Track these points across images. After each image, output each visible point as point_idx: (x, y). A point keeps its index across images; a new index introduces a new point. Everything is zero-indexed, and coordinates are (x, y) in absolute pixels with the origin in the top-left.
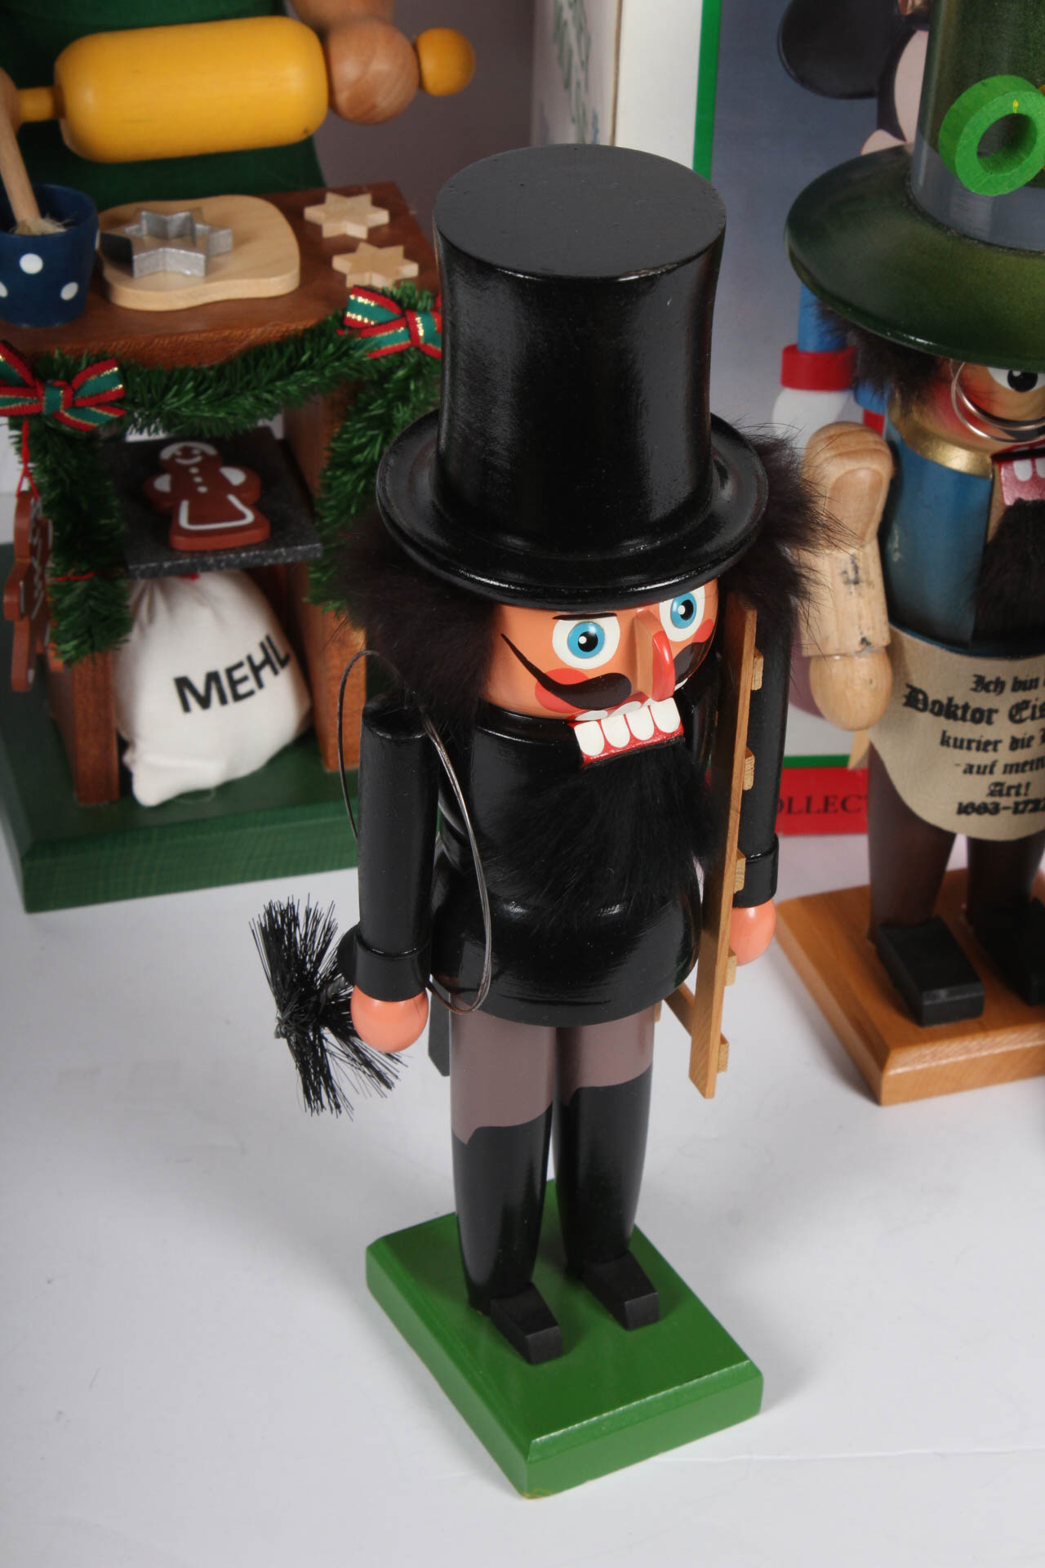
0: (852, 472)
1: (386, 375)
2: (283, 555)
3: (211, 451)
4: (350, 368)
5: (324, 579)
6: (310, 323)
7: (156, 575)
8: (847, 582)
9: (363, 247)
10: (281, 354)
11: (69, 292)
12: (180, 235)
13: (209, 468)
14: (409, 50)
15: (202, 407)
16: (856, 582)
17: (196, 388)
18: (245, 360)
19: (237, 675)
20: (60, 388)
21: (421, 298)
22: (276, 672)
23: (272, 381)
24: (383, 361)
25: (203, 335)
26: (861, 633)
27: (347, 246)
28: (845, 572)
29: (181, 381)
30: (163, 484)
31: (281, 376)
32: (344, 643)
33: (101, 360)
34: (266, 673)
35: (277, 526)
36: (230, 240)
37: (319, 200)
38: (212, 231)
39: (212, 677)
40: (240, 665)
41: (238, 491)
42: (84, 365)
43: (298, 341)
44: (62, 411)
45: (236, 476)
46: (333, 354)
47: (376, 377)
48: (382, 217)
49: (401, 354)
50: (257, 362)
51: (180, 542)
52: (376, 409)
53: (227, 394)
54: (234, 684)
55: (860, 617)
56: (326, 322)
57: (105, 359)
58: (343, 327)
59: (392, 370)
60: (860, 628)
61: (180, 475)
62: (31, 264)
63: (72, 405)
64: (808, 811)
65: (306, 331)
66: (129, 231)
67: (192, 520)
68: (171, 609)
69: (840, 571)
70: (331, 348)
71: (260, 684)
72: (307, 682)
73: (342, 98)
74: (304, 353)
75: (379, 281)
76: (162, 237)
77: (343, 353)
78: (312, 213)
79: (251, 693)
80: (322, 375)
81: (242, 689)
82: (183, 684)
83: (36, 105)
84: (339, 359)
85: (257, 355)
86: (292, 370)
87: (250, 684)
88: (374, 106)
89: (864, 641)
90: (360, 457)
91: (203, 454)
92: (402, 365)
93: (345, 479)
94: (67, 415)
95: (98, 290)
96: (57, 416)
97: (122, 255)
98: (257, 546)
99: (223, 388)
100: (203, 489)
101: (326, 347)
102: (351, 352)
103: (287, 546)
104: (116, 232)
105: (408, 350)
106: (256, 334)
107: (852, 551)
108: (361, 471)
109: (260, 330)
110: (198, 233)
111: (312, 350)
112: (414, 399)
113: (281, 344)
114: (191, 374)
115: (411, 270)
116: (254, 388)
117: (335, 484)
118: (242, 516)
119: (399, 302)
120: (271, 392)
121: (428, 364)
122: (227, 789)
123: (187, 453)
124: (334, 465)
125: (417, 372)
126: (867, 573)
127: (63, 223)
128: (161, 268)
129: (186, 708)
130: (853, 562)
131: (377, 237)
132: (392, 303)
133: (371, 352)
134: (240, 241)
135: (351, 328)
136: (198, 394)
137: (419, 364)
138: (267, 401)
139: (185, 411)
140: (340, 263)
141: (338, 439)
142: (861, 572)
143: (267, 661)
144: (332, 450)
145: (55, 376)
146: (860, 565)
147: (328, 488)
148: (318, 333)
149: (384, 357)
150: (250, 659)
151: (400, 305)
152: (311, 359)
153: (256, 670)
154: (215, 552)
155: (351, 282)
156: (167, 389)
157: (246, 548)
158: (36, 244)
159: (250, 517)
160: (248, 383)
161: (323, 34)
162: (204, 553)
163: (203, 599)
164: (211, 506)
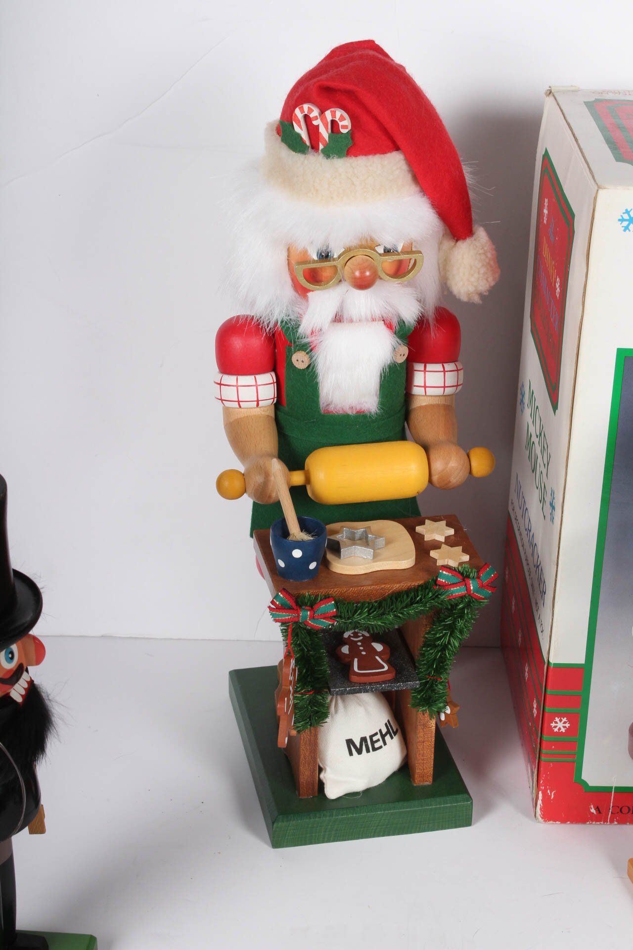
1: (454, 606)
2: (401, 686)
3: (367, 635)
4: (438, 603)
5: (419, 697)
6: (421, 582)
7: (342, 694)
9: (443, 546)
10: (408, 596)
11: (313, 566)
12: (360, 539)
13: (366, 642)
14: (466, 457)
15: (370, 620)
17: (369, 611)
18: (391, 599)
19: (375, 739)
20: (308, 610)
21: (471, 572)
22: (392, 738)
23: (403, 608)
24: (453, 600)
25: (372, 587)
27: (436, 546)
29: (362, 608)
30: (345, 650)
31: (406, 607)
32: (425, 725)
33: (327, 598)
34: (388, 738)
35: (399, 673)
36: (384, 543)
37: (422, 523)
38: (376, 538)
39: (363, 740)
40: (376, 734)
41: (380, 654)
42: (319, 599)
43: (416, 590)
44: (308, 620)
45: (379, 647)
46: (431, 597)
47: (449, 607)
48: (451, 532)
49: (462, 597)
50: (397, 599)
51: (354, 678)
52: (449, 622)
53: (383, 614)
54: (373, 743)
56: (428, 582)
57: (329, 597)
58: (436, 585)
59: (457, 605)
61: (353, 646)
62: (297, 554)
63: (312, 617)
65: (419, 586)
66: (338, 537)
67: (359, 669)
68: (345, 707)
70: (430, 594)
71: (385, 744)
72: (406, 742)
73: (435, 478)
74: (418, 596)
75: (453, 564)
76: (353, 540)
77: (436, 596)
78: (419, 529)
79: (381, 747)
80: (425, 606)
81: (377, 745)
82: (350, 742)
83: (298, 478)
84: (433, 599)
85: (397, 596)
86: (412, 604)
87: (380, 743)
88: (450, 482)
90: (439, 642)
91: (363, 635)
92: (462, 601)
93: (431, 651)
94: (310, 622)
95: (325, 564)
96: (306, 623)
97: (336, 548)
98: (389, 681)
99: (381, 611)
100: (364, 653)
101: (428, 594)
102: (439, 596)
103: (403, 682)
104: (332, 537)
105: (465, 596)
106: (396, 587)
108: (439, 648)
109: (398, 585)
110: (369, 539)
111: (422, 595)
112: (466, 617)
113: (408, 592)
114: (367, 605)
115: (466, 558)
116: (395, 611)
117: (427, 653)
118: (383, 667)
119: (462, 574)
120: (402, 613)
121: (473, 601)
122: (367, 791)
123: (356, 635)
124: (426, 645)
125: (468, 605)
127: (311, 535)
128: (353, 555)
129: (351, 754)
131: (450, 542)
132: (459, 575)
133: (448, 596)
134: (388, 542)
135: (439, 585)
136: (369, 614)
137: (469, 602)
138: (399, 617)
139: (363, 622)
140: (433, 554)
141: (428, 633)
143: (388, 732)
144: (426, 638)
145: (306, 605)
147: (423, 655)
148: (425, 587)
149: (454, 599)
150: (380, 731)
151: (463, 576)
152: (421, 599)
153: (383, 736)
154: (370, 684)
155: (440, 563)
156: (356, 612)
157: (384, 682)
158: (299, 545)
159: (386, 668)
160: (392, 609)
161: (426, 448)
162: (365, 684)
163: (360, 703)
164: (368, 662)
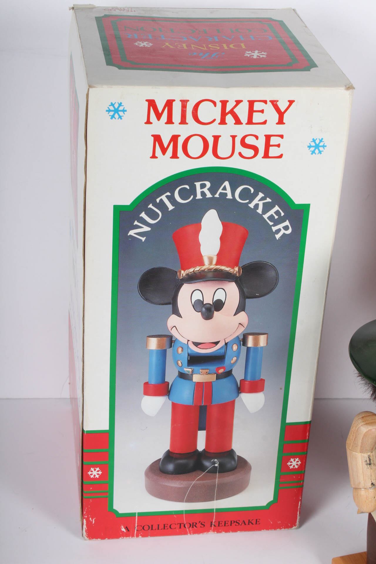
0: (370, 430)
8: (367, 464)
16: (370, 464)
26: (372, 482)
28: (366, 461)
55: (371, 476)
60: (371, 480)
64: (158, 529)
69: (364, 460)
89: (372, 484)
107: (369, 454)
126: (373, 461)
130: (369, 458)
142: (371, 461)
146: (371, 458)
